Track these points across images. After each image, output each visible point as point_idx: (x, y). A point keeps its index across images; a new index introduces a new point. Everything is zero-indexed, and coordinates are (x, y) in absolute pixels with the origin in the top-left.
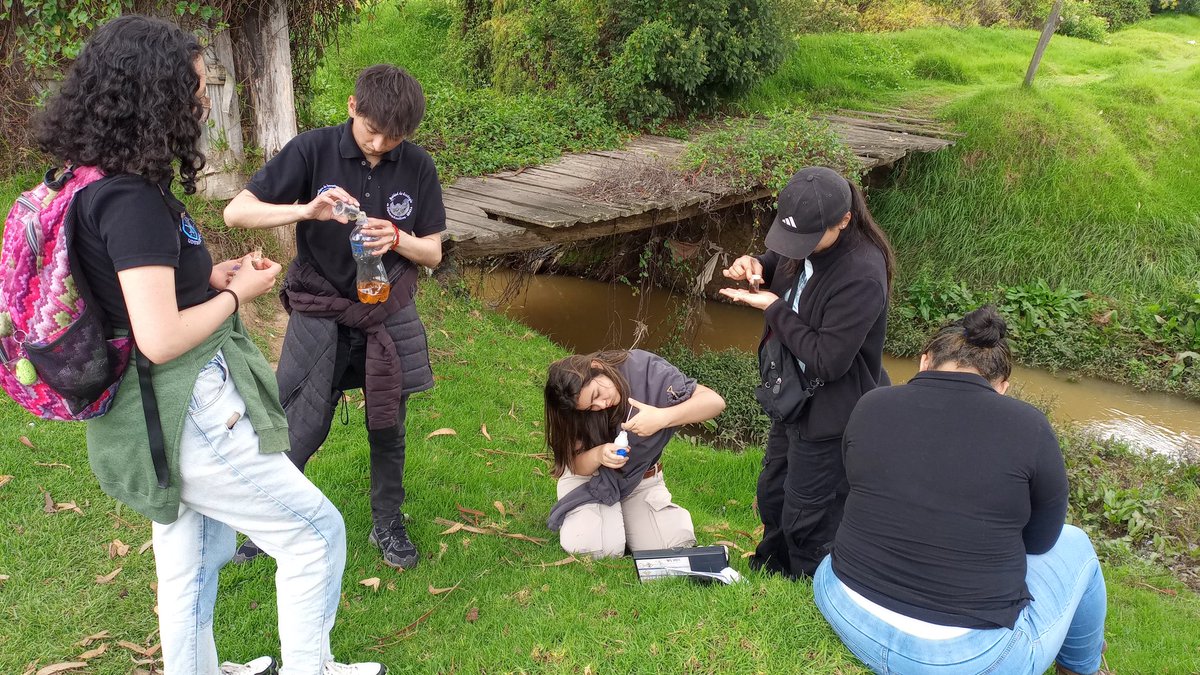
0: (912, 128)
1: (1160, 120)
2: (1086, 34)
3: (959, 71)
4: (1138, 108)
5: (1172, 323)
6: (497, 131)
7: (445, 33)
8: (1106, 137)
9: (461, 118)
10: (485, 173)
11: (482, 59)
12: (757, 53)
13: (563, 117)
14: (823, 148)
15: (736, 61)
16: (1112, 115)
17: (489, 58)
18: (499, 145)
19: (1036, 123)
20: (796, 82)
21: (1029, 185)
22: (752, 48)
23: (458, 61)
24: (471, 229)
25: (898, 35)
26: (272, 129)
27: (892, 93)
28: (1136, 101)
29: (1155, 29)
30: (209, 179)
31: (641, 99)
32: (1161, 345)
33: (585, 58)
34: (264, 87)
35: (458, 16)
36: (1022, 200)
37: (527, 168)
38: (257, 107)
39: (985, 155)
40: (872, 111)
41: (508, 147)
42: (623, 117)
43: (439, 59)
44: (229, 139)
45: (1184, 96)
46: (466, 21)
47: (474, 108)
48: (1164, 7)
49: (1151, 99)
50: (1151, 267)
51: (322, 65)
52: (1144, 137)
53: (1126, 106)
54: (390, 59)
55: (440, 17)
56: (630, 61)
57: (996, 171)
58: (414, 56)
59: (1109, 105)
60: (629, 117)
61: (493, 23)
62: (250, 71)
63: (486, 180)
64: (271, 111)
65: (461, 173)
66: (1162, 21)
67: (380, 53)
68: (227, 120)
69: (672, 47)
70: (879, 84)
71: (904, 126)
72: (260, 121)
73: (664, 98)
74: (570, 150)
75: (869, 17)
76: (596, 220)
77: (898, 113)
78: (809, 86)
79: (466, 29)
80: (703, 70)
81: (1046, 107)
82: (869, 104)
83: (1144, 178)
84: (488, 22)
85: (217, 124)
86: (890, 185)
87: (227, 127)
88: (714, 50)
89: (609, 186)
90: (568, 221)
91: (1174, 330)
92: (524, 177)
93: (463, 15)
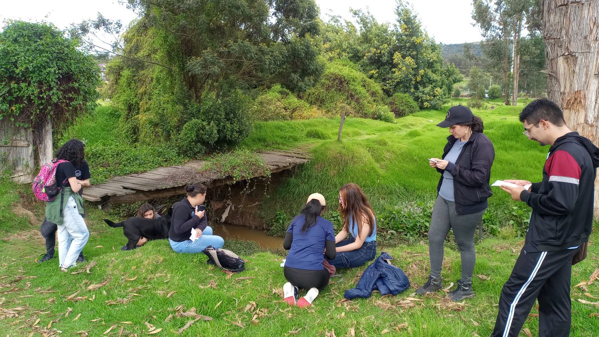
0: (297, 156)
1: (388, 151)
2: (387, 120)
3: (322, 134)
4: (381, 147)
5: (387, 221)
6: (132, 159)
7: (118, 120)
8: (367, 157)
9: (117, 155)
10: (126, 174)
11: (135, 130)
12: (237, 130)
13: (160, 154)
14: (254, 163)
15: (229, 133)
16: (371, 150)
17: (138, 130)
18: (132, 164)
19: (340, 153)
20: (260, 140)
21: (339, 174)
22: (235, 128)
23: (124, 132)
24: (115, 191)
25: (306, 121)
26: (45, 160)
27: (296, 143)
28: (380, 145)
29: (417, 116)
30: (21, 177)
31: (192, 146)
32: (383, 229)
33: (171, 132)
34: (43, 147)
35: (124, 113)
36: (336, 180)
37: (142, 172)
38: (40, 153)
39: (323, 165)
40: (286, 150)
41: (136, 165)
42: (185, 152)
43: (115, 131)
44: (30, 164)
45: (399, 142)
46: (128, 115)
47: (123, 151)
48: (425, 106)
49: (385, 144)
50: (382, 202)
51: (63, 139)
52: (382, 157)
53: (376, 146)
54: (92, 131)
55: (116, 113)
56: (187, 133)
57: (327, 170)
58: (103, 130)
59: (371, 146)
60: (187, 153)
61: (140, 116)
62: (38, 142)
63: (125, 177)
64: (45, 155)
65: (115, 175)
66: (424, 113)
67: (87, 129)
68: (29, 159)
69: (203, 128)
70: (291, 140)
71: (294, 155)
72: (41, 158)
73: (201, 146)
74: (162, 166)
75: (297, 114)
76: (164, 188)
77: (296, 150)
78: (265, 141)
79: (128, 119)
80: (216, 136)
81: (344, 147)
82: (285, 147)
83: (382, 172)
84: (137, 116)
85: (25, 159)
86: (291, 176)
87: (29, 160)
88: (221, 129)
89: (173, 177)
90: (153, 189)
91: (388, 224)
92: (141, 176)
93: (126, 112)
